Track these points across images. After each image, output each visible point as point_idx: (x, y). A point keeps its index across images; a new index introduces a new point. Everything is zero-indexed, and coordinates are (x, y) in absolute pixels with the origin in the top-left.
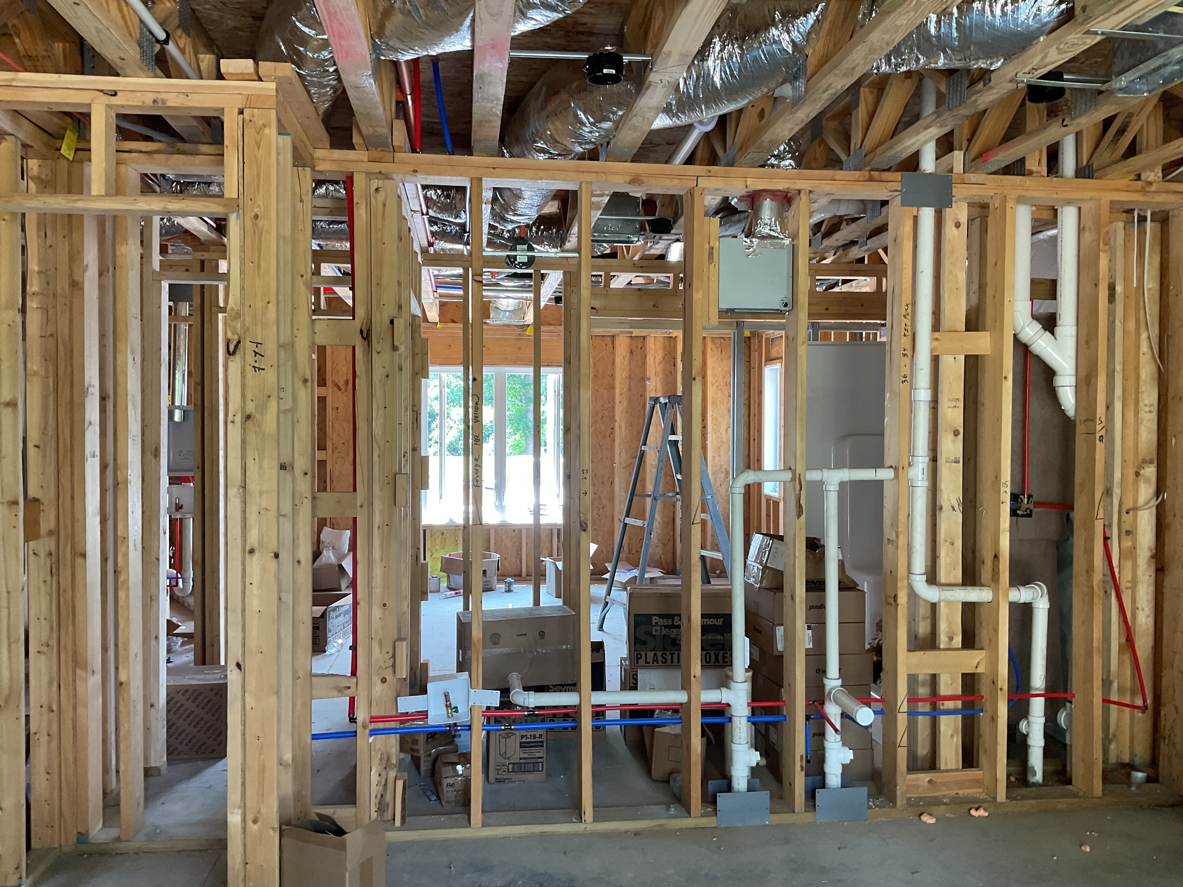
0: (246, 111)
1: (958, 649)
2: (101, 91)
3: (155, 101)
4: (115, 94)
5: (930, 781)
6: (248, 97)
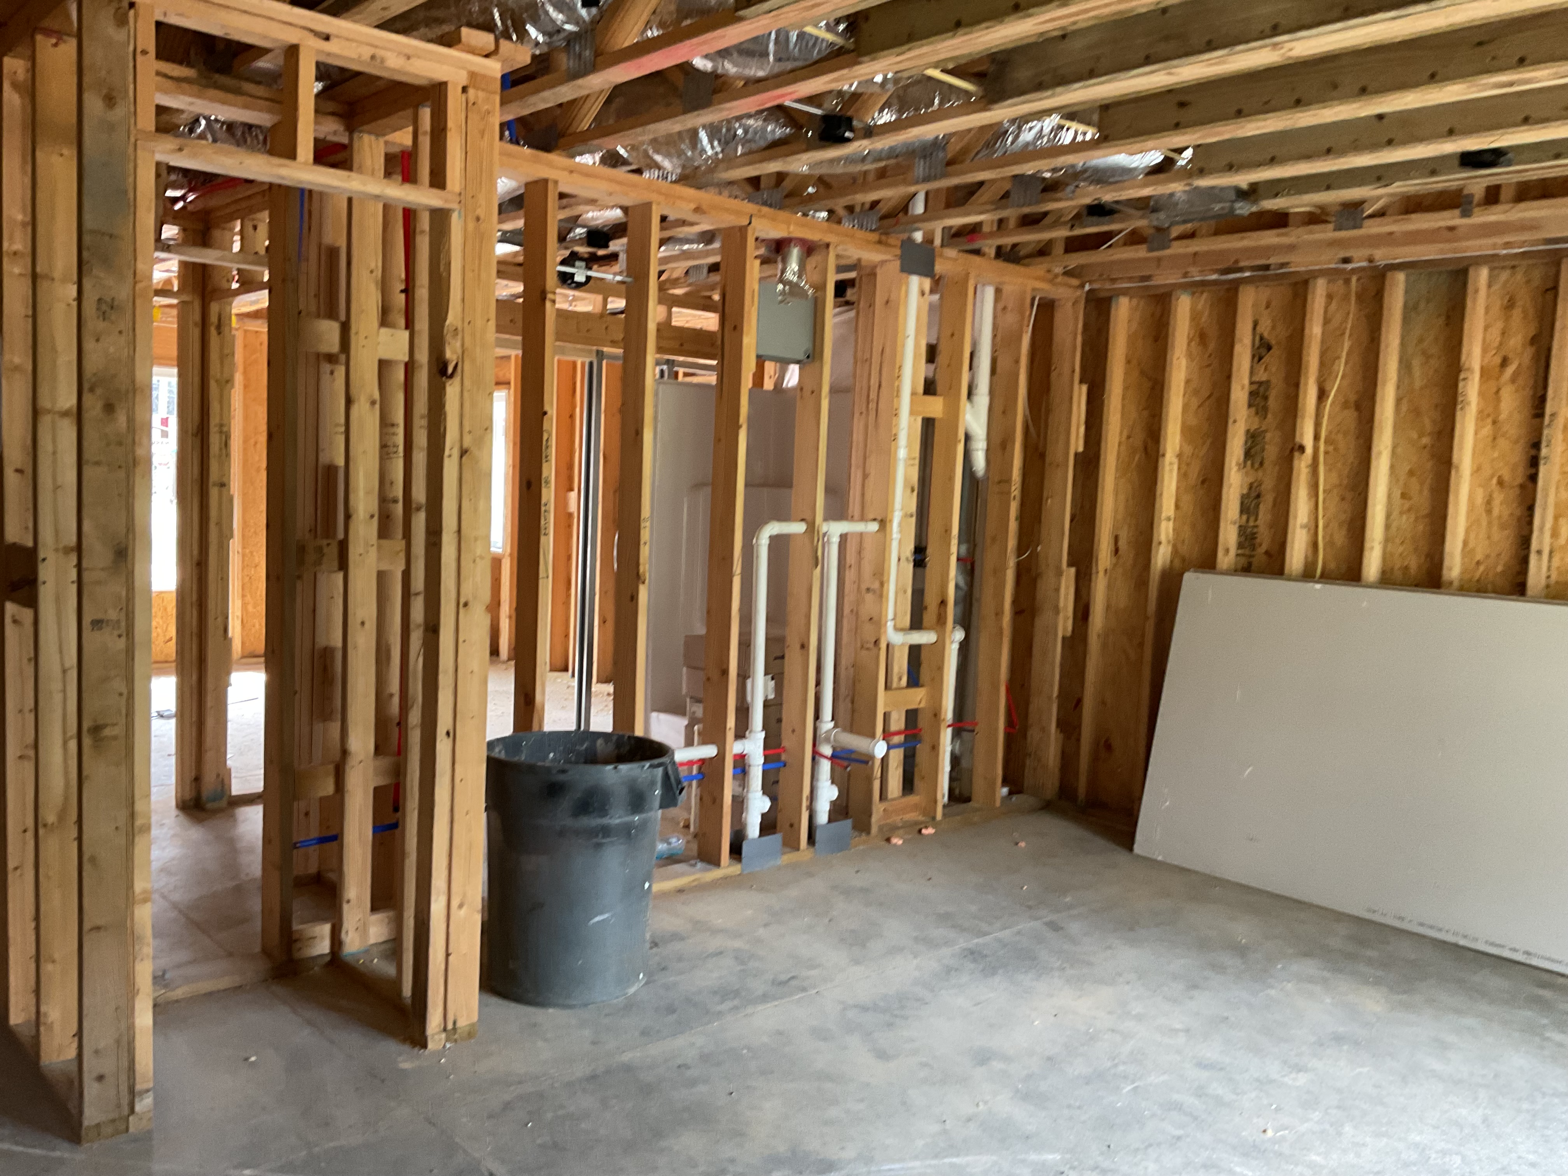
0: (471, 92)
1: (903, 688)
2: (311, 31)
3: (373, 57)
4: (327, 38)
5: (884, 810)
6: (473, 75)
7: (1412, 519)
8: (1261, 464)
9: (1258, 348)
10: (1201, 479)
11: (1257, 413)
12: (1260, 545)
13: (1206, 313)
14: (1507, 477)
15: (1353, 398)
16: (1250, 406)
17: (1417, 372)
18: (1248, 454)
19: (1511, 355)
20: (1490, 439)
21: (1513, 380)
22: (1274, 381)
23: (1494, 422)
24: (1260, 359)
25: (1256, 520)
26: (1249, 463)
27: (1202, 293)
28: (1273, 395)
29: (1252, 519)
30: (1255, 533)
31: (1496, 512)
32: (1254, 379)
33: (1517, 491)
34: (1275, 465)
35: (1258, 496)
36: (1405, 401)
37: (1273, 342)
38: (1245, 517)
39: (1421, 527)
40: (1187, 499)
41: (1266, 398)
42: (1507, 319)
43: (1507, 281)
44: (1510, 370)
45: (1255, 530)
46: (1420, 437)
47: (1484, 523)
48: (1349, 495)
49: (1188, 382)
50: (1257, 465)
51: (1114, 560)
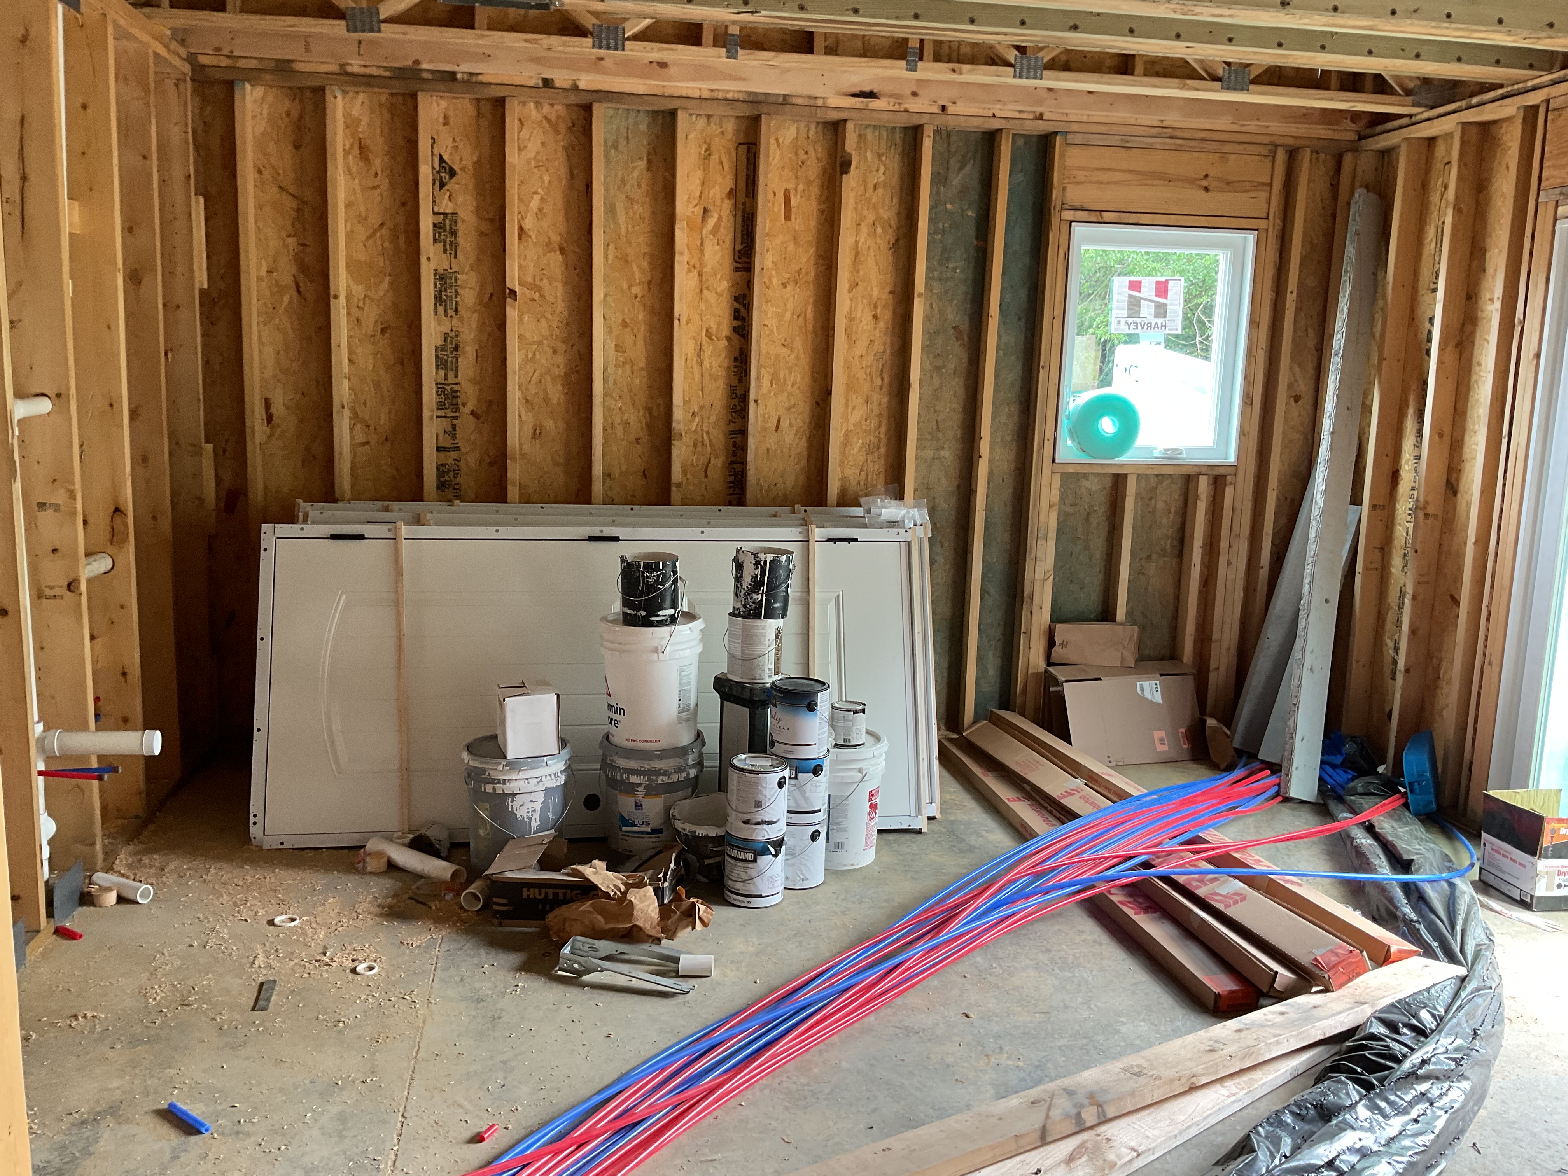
7: (629, 372)
8: (456, 311)
9: (438, 172)
10: (380, 326)
11: (445, 251)
12: (464, 405)
13: (365, 120)
14: (714, 330)
15: (556, 239)
16: (435, 241)
17: (622, 217)
18: (438, 299)
19: (710, 207)
20: (698, 290)
21: (715, 231)
22: (462, 214)
23: (700, 275)
24: (442, 185)
25: (456, 376)
26: (441, 309)
27: (357, 92)
28: (461, 228)
29: (451, 375)
30: (457, 391)
31: (706, 364)
32: (436, 210)
33: (724, 343)
34: (473, 312)
35: (457, 348)
36: (612, 247)
37: (455, 167)
38: (442, 373)
39: (637, 381)
40: (364, 352)
41: (454, 233)
42: (706, 169)
43: (702, 131)
44: (712, 221)
45: (456, 388)
46: (630, 287)
47: (697, 377)
48: (562, 347)
49: (349, 205)
50: (451, 312)
51: (268, 431)
